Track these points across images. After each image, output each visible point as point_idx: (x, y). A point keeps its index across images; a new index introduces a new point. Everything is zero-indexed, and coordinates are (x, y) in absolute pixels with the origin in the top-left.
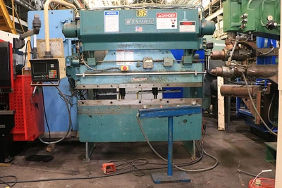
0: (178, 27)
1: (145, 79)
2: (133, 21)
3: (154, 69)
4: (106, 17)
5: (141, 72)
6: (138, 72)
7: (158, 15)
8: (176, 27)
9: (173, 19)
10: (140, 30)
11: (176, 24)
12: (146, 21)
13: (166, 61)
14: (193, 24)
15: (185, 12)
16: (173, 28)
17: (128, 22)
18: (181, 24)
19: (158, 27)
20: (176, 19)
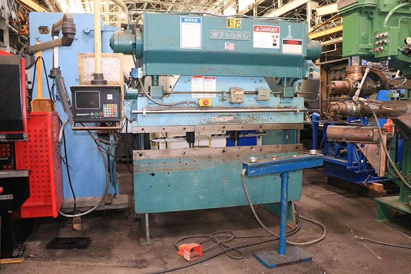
0: (281, 46)
1: (231, 118)
2: (222, 34)
3: (243, 105)
4: (183, 25)
5: (226, 108)
6: (222, 108)
7: (256, 27)
8: (278, 47)
9: (275, 34)
10: (230, 47)
11: (278, 42)
12: (239, 36)
14: (300, 43)
15: (290, 26)
16: (275, 47)
17: (215, 35)
18: (285, 42)
19: (256, 45)
20: (278, 34)
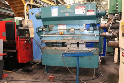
0: (86, 13)
1: (71, 38)
2: (64, 11)
3: (75, 33)
4: (52, 9)
5: (69, 35)
6: (68, 35)
7: (76, 7)
8: (85, 13)
9: (83, 9)
10: (67, 15)
11: (85, 11)
12: (70, 11)
13: (80, 29)
14: (94, 11)
15: (89, 5)
16: (83, 13)
17: (62, 11)
18: (88, 11)
19: (76, 13)
20: (85, 9)
